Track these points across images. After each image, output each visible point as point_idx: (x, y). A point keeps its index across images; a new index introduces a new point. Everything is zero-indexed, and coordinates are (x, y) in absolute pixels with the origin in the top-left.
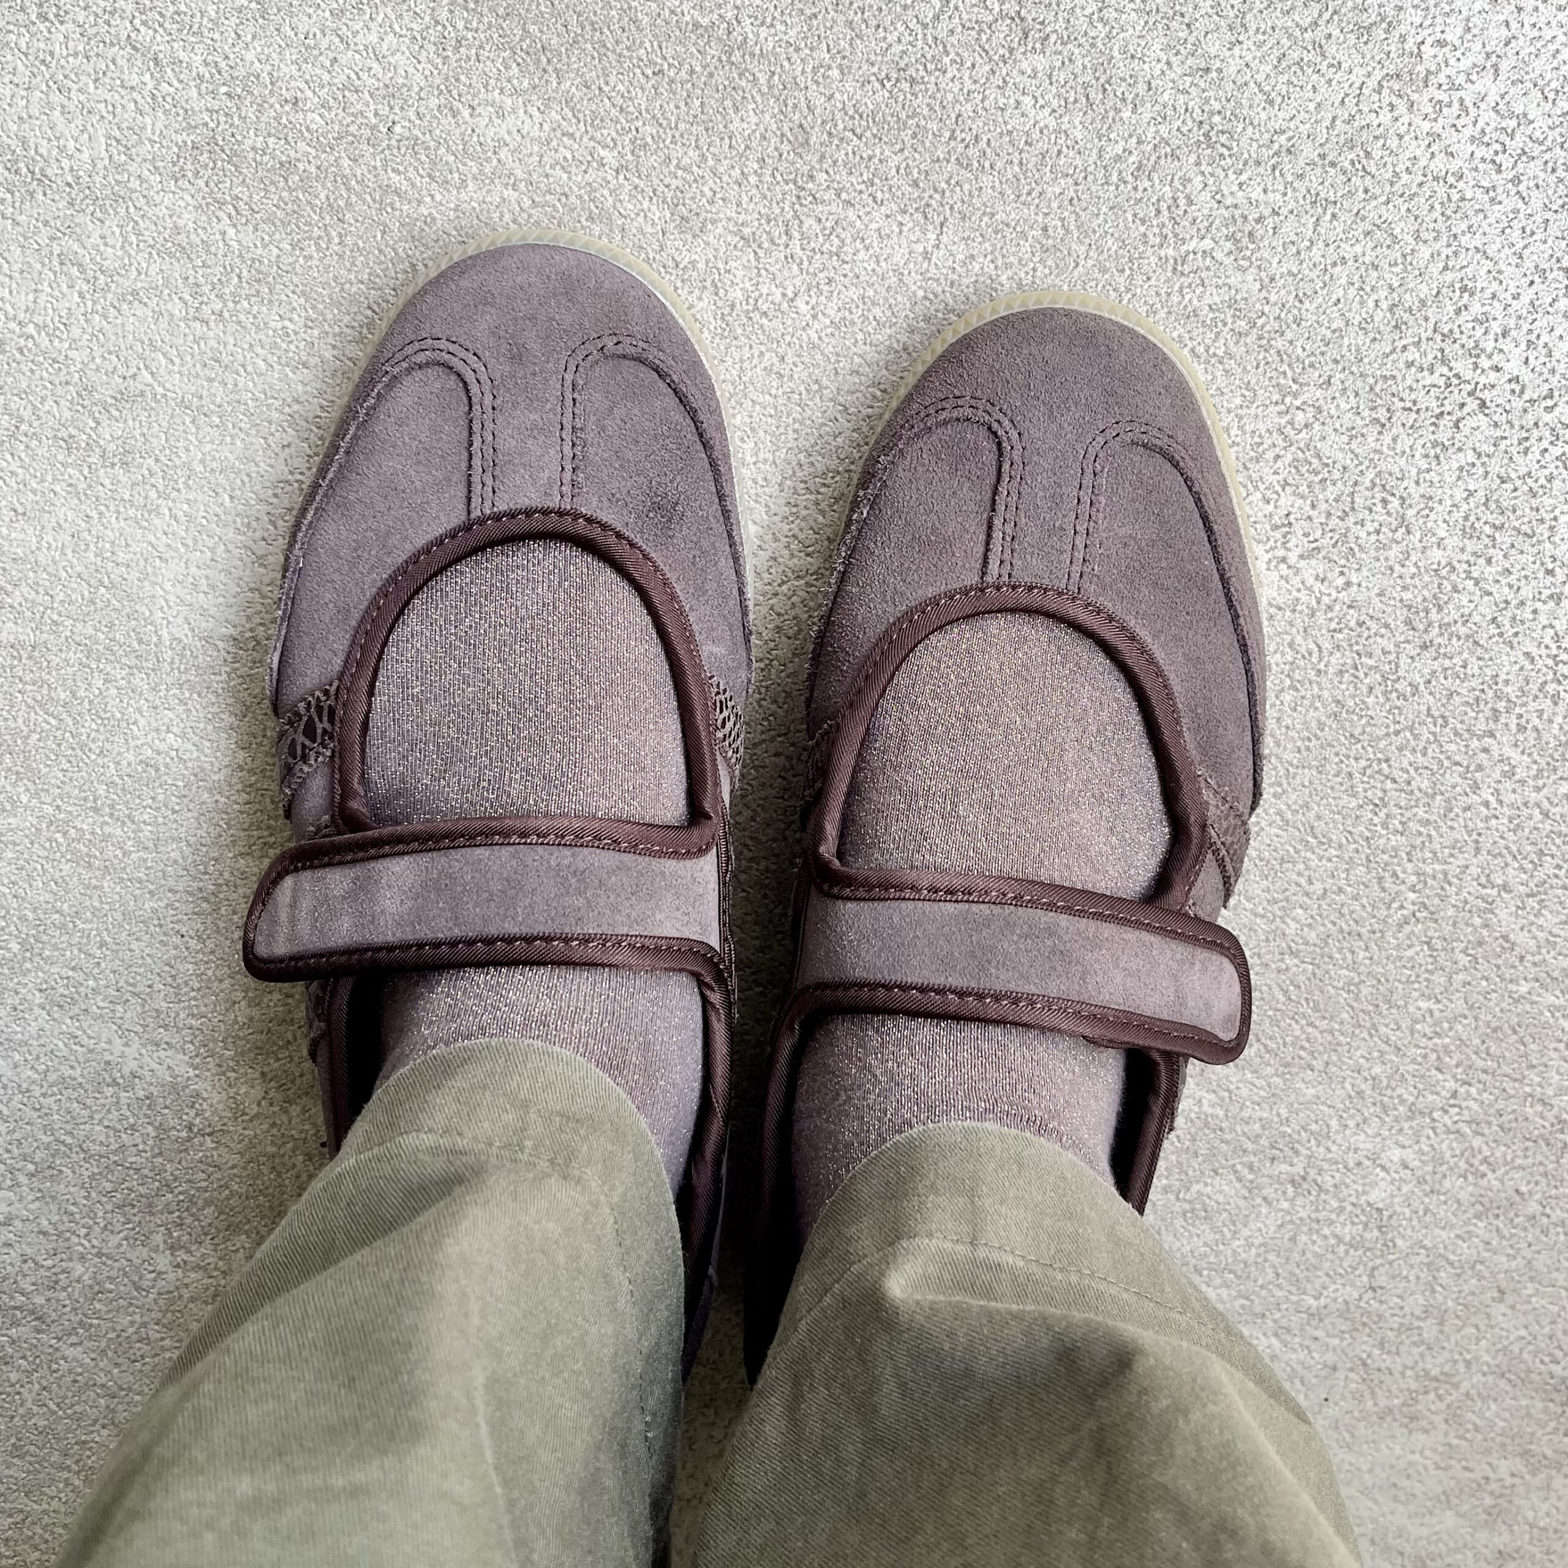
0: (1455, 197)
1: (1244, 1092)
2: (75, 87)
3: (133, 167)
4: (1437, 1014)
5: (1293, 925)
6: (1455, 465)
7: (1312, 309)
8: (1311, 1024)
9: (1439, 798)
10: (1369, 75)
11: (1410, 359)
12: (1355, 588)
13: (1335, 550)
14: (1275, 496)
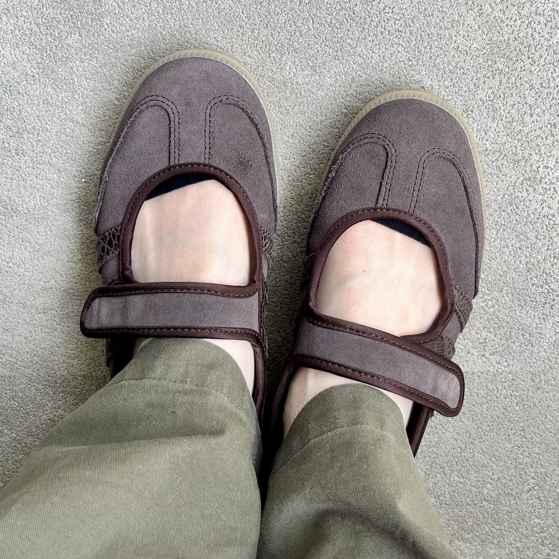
0: (552, 223)
1: (466, 551)
2: (29, 179)
3: (49, 208)
4: (542, 525)
5: (486, 490)
6: (551, 322)
7: (495, 263)
8: (492, 527)
9: (544, 444)
10: (518, 178)
11: (534, 282)
12: (511, 366)
13: (504, 353)
14: (480, 332)
